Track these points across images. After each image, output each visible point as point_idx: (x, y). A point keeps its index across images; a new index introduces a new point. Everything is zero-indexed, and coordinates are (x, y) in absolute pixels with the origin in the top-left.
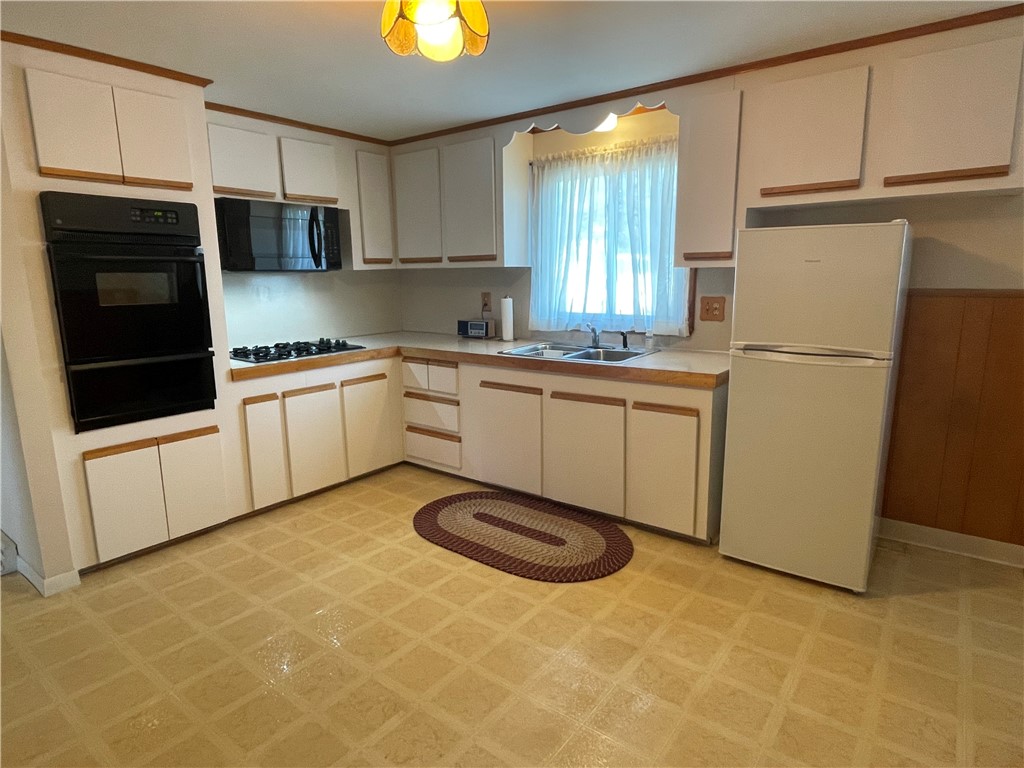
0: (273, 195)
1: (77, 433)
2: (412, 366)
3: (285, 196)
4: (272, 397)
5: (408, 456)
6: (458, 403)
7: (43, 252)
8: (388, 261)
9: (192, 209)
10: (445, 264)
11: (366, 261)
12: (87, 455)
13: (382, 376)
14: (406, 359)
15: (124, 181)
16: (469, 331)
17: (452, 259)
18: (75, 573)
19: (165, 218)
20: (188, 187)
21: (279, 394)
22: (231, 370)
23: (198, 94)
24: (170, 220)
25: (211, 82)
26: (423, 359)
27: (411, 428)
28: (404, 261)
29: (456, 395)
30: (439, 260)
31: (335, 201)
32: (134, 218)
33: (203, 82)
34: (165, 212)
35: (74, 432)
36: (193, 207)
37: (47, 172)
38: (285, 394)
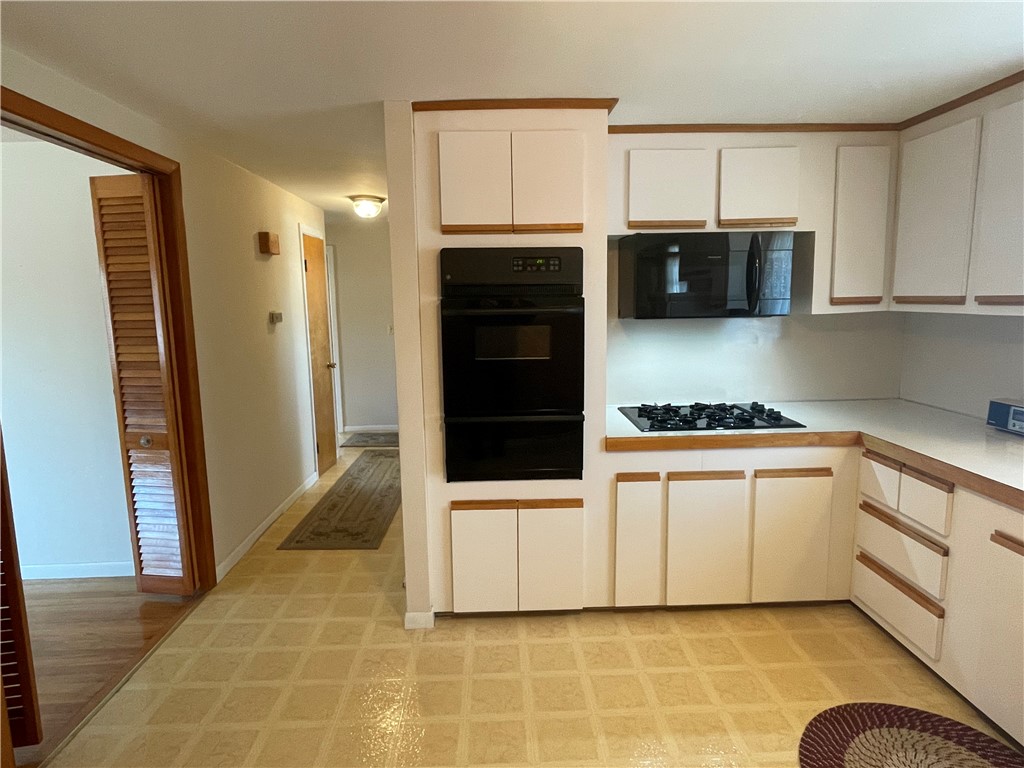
0: (702, 224)
1: (448, 482)
2: (877, 467)
3: (719, 223)
4: (653, 477)
5: (856, 597)
6: (946, 553)
7: (438, 307)
8: (876, 300)
9: (576, 254)
10: (971, 308)
11: (834, 302)
12: (457, 505)
13: (826, 472)
14: (871, 454)
15: (514, 229)
16: (1011, 422)
17: (983, 301)
18: (431, 614)
19: (547, 265)
20: (578, 228)
21: (663, 475)
22: (606, 438)
23: (601, 118)
24: (552, 268)
25: (615, 101)
26: (895, 461)
27: (865, 559)
28: (900, 300)
29: (945, 537)
30: (961, 301)
31: (793, 222)
32: (515, 268)
33: (608, 104)
34: (547, 259)
35: (446, 480)
36: (578, 250)
37: (447, 230)
38: (671, 476)
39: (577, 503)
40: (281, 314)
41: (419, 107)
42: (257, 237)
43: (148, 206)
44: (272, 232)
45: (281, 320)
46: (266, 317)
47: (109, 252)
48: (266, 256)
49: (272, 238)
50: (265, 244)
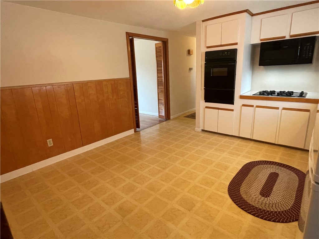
0: (285, 37)
1: (205, 102)
3: (291, 36)
4: (252, 106)
12: (207, 107)
13: (308, 111)
15: (221, 46)
18: (201, 130)
20: (236, 44)
21: (255, 106)
22: (240, 95)
24: (228, 54)
32: (220, 55)
33: (246, 11)
34: (227, 52)
36: (237, 49)
37: (208, 47)
38: (257, 107)
39: (232, 110)
40: (192, 68)
41: (203, 21)
42: (187, 51)
43: (162, 48)
44: (191, 50)
45: (192, 69)
46: (189, 69)
47: (157, 57)
48: (189, 55)
49: (191, 51)
50: (189, 52)
